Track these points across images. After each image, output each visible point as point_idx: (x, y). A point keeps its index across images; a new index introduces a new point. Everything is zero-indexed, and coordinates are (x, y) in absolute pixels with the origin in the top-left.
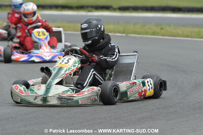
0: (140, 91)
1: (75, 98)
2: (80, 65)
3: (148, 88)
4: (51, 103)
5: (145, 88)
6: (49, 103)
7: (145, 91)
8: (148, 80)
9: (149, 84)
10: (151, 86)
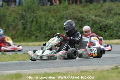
0: (89, 54)
1: (55, 56)
2: (60, 42)
3: (94, 52)
4: (44, 59)
5: (92, 52)
6: (43, 59)
7: (92, 54)
8: (94, 49)
9: (94, 50)
10: (95, 52)
